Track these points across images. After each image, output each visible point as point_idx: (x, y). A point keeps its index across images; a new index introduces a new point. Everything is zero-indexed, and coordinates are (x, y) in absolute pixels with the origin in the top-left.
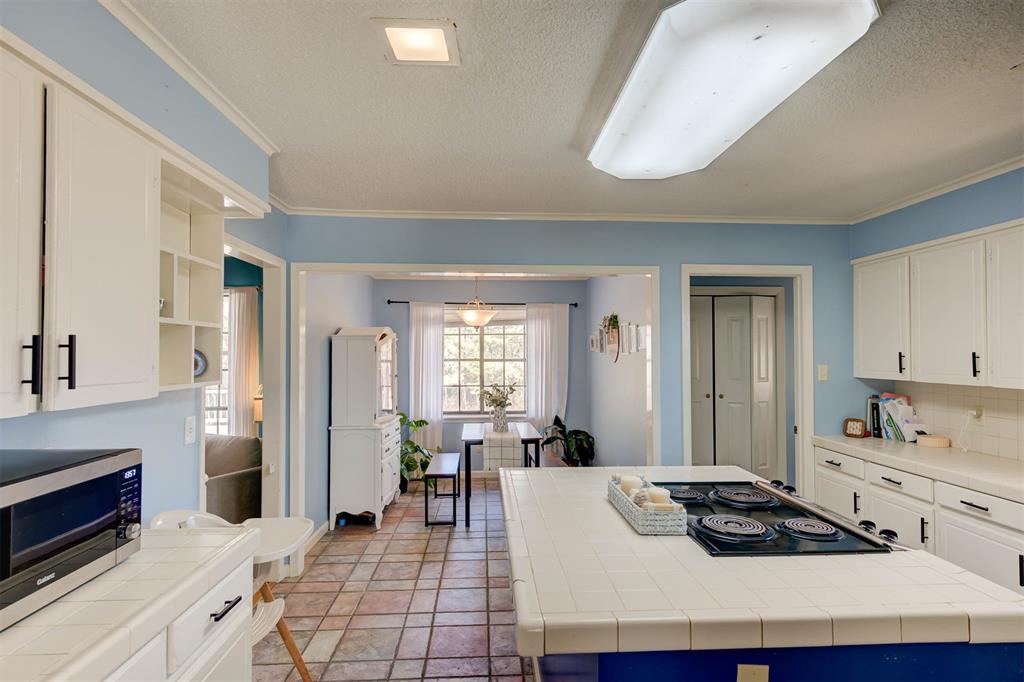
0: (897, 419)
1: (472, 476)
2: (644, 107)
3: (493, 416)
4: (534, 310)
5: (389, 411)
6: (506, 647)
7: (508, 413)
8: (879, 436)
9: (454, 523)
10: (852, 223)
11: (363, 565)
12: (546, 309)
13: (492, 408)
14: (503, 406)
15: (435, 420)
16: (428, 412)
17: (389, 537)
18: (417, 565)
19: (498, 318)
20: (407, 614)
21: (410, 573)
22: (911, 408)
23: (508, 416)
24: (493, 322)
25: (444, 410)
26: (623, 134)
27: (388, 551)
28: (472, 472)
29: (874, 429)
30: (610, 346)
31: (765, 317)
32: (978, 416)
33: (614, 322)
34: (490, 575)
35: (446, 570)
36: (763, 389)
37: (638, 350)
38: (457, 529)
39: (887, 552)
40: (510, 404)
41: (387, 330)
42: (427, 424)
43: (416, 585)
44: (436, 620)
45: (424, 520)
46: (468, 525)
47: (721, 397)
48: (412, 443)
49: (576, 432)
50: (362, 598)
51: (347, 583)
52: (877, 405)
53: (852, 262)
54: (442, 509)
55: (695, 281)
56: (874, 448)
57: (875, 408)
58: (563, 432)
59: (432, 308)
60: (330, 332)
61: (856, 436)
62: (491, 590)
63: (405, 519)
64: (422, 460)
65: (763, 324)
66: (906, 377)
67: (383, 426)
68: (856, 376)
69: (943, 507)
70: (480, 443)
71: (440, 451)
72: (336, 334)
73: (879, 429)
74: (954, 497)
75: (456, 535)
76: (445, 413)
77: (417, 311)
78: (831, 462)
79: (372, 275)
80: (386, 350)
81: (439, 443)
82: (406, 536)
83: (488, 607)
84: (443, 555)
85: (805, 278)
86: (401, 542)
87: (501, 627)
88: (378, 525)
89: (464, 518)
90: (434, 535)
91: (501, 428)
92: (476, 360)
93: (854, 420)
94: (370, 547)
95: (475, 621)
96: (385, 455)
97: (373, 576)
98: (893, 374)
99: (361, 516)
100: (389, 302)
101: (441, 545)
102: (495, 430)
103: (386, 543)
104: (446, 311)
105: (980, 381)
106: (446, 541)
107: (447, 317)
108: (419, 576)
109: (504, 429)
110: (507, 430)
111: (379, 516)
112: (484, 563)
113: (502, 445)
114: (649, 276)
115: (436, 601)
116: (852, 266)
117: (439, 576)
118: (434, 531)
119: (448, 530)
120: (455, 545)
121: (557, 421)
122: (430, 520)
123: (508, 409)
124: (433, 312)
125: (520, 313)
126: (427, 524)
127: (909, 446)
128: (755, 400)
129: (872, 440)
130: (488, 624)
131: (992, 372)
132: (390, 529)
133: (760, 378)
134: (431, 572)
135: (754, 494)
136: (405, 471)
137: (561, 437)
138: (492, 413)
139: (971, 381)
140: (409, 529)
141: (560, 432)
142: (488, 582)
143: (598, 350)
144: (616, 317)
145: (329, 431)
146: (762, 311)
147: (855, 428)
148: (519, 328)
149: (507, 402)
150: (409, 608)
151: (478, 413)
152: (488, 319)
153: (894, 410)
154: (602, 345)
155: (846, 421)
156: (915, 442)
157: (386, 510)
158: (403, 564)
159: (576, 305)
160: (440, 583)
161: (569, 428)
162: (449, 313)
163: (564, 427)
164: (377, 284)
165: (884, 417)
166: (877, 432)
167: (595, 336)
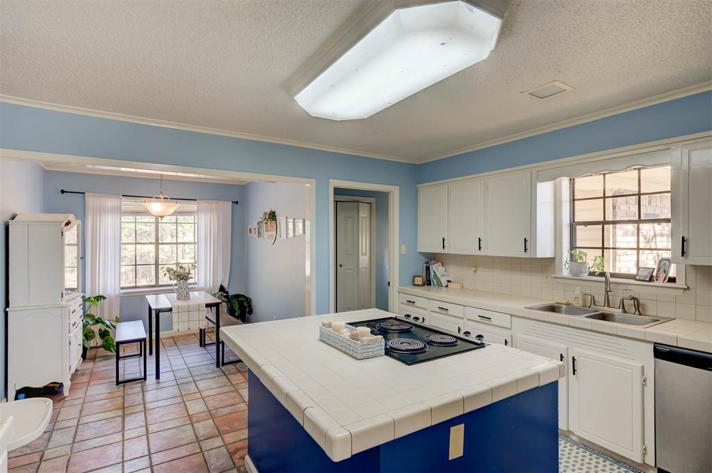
0: (439, 275)
1: (160, 337)
2: (357, 70)
3: (177, 287)
4: (203, 205)
5: (73, 290)
6: (223, 464)
7: (189, 284)
8: (430, 284)
9: (145, 378)
10: (418, 163)
11: (59, 432)
12: (214, 205)
13: (175, 282)
14: (187, 280)
15: (113, 294)
16: (105, 288)
17: (81, 401)
18: (120, 419)
19: (180, 210)
20: (123, 462)
21: (114, 427)
22: (444, 268)
23: (189, 286)
24: (177, 213)
25: (122, 286)
26: (332, 85)
27: (84, 414)
28: (161, 333)
29: (427, 281)
30: (269, 233)
31: (365, 215)
32: (475, 271)
33: (272, 216)
34: (190, 413)
35: (149, 418)
36: (364, 260)
37: (294, 236)
38: (148, 382)
39: (484, 347)
40: (192, 278)
41: (71, 217)
42: (104, 298)
43: (123, 436)
44: (154, 460)
45: (115, 379)
46: (158, 377)
47: (341, 266)
48: (92, 317)
49: (237, 296)
50: (69, 461)
51: (47, 451)
52: (429, 267)
53: (418, 186)
54: (131, 368)
55: (338, 191)
56: (427, 290)
57: (428, 268)
58: (227, 297)
59: (109, 200)
60: (6, 217)
61: (419, 285)
62: (195, 425)
63: (92, 383)
64: (100, 330)
65: (364, 220)
66: (446, 251)
67: (71, 303)
68: (419, 251)
69: (469, 320)
70: (170, 310)
71: (118, 320)
72: (13, 219)
73: (430, 281)
74: (474, 314)
75: (149, 388)
76: (122, 288)
77: (91, 201)
78: (410, 301)
79: (41, 164)
80: (71, 235)
81: (116, 314)
82: (100, 397)
83: (197, 438)
84: (142, 406)
85: (395, 193)
86: (96, 403)
87: (214, 450)
88: (66, 392)
89: (154, 372)
90: (128, 391)
91: (183, 296)
92: (151, 243)
93: (417, 276)
94: (61, 414)
95: (189, 452)
96: (72, 328)
97: (74, 438)
98: (439, 250)
99: (45, 387)
100: (63, 192)
101: (139, 399)
102: (179, 299)
103: (79, 408)
104: (123, 203)
105: (482, 253)
106: (141, 394)
107: (124, 208)
108: (123, 427)
109: (187, 298)
110: (189, 299)
111: (67, 384)
112: (182, 405)
113: (189, 310)
114: (309, 185)
115: (148, 445)
116: (417, 188)
117: (144, 424)
118: (126, 388)
119: (140, 385)
120: (149, 396)
121: (222, 289)
122: (121, 379)
123: (189, 281)
124: (110, 202)
125: (192, 206)
126: (118, 383)
127: (444, 289)
128: (360, 267)
129: (426, 287)
130: (201, 451)
131: (487, 248)
132: (80, 394)
133: (363, 254)
134: (135, 423)
135: (401, 324)
136: (86, 341)
137: (226, 300)
138: (176, 285)
139: (477, 252)
140: (100, 390)
141: (225, 297)
142: (190, 418)
143: (256, 236)
144: (274, 213)
145: (6, 313)
146: (364, 213)
147: (419, 281)
148: (190, 219)
149: (190, 276)
150: (123, 457)
151: (154, 286)
152: (172, 210)
153: (437, 269)
154: (259, 233)
155: (414, 277)
156: (447, 286)
157: (74, 377)
158: (103, 422)
159: (237, 203)
160: (147, 428)
161: (231, 293)
162: (127, 204)
163: (227, 293)
164: (48, 175)
165: (432, 274)
166: (428, 282)
167: (254, 225)
